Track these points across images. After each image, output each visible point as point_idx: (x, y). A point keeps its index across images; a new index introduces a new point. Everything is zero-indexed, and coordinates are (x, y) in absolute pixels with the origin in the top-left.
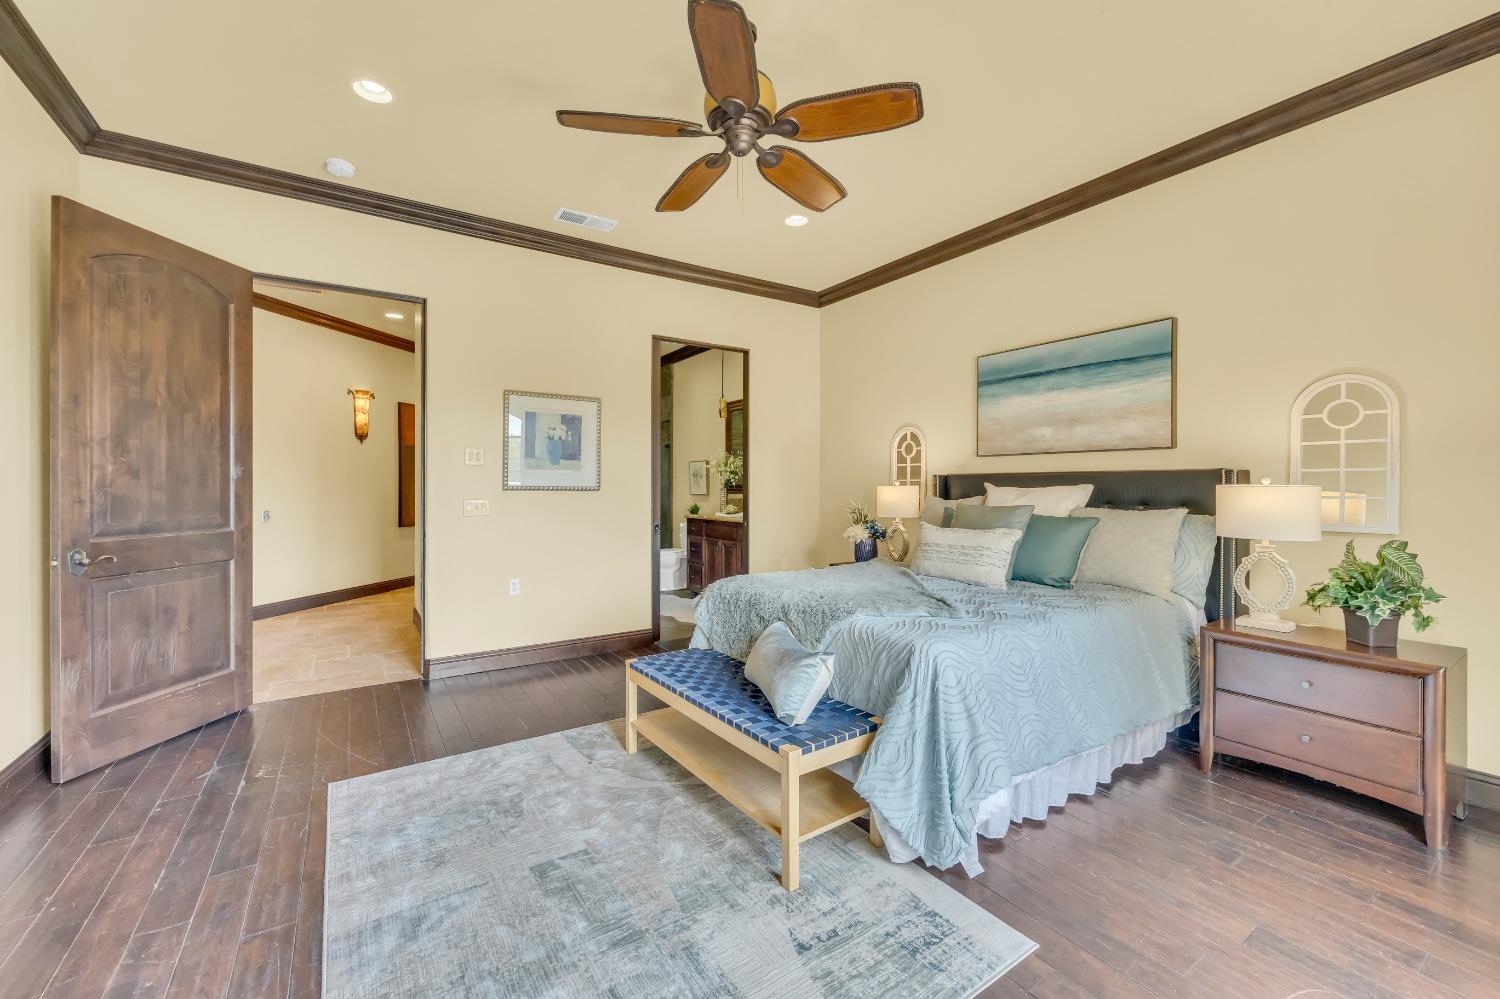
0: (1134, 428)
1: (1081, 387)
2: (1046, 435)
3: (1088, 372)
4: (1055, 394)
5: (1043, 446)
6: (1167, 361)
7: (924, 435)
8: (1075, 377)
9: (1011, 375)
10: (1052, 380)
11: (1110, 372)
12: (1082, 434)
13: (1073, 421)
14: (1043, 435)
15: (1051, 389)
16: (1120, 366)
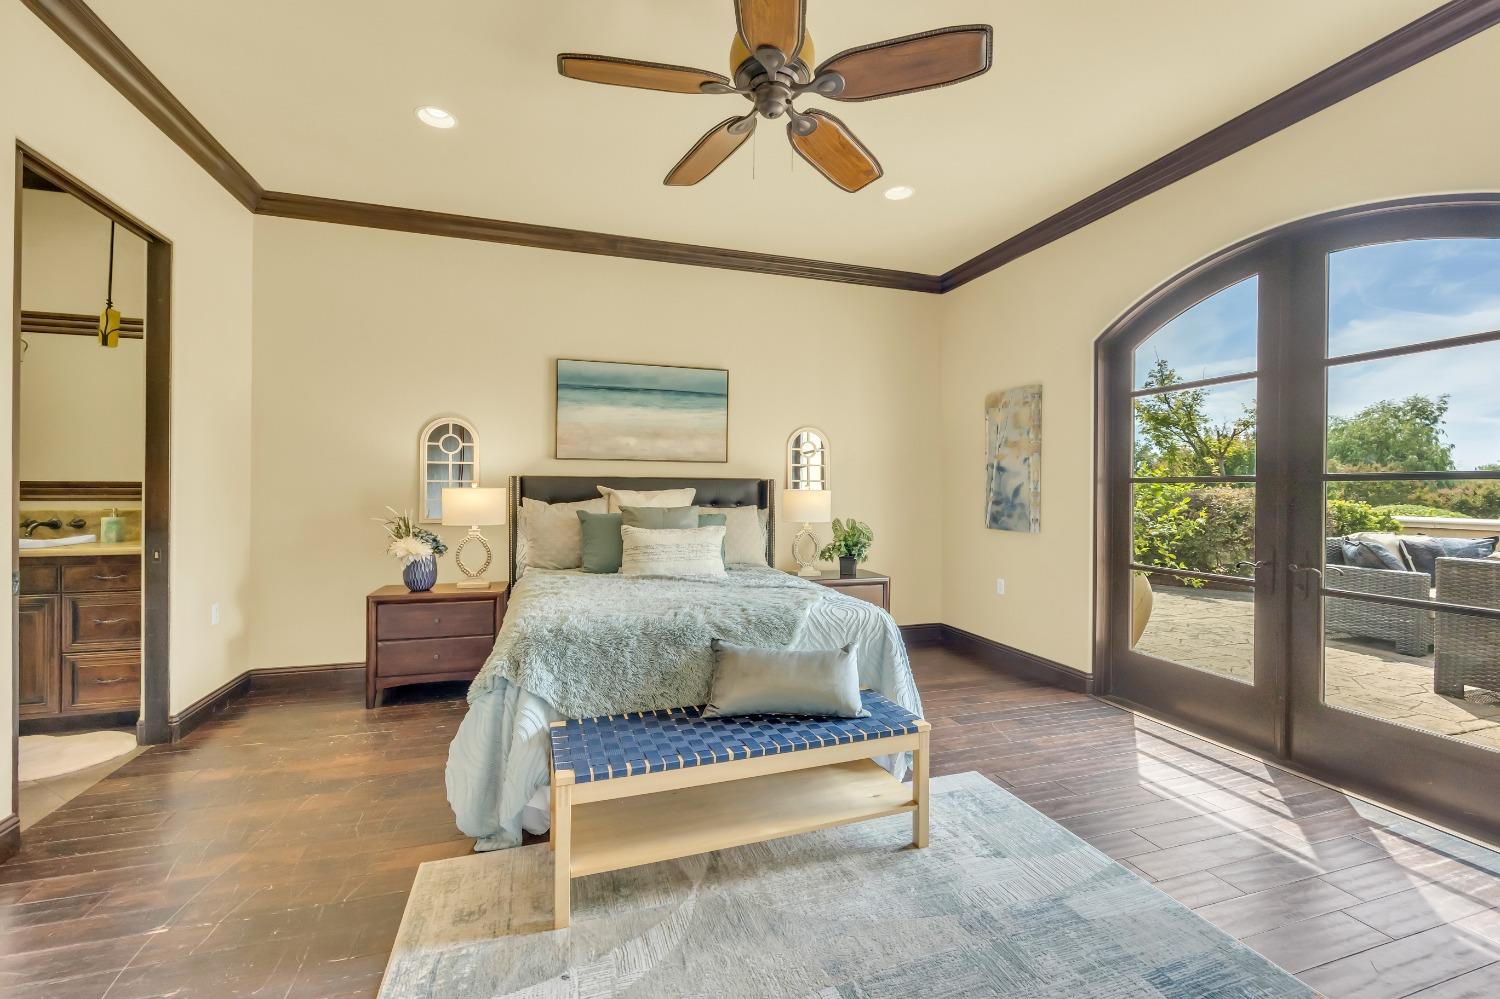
0: (701, 446)
1: (663, 408)
2: (632, 445)
3: (667, 396)
4: (639, 410)
5: (627, 454)
6: (724, 400)
7: (475, 429)
8: (657, 398)
9: (596, 385)
10: (637, 397)
11: (686, 400)
12: (663, 447)
13: (656, 434)
14: (628, 444)
15: (636, 405)
16: (692, 397)
